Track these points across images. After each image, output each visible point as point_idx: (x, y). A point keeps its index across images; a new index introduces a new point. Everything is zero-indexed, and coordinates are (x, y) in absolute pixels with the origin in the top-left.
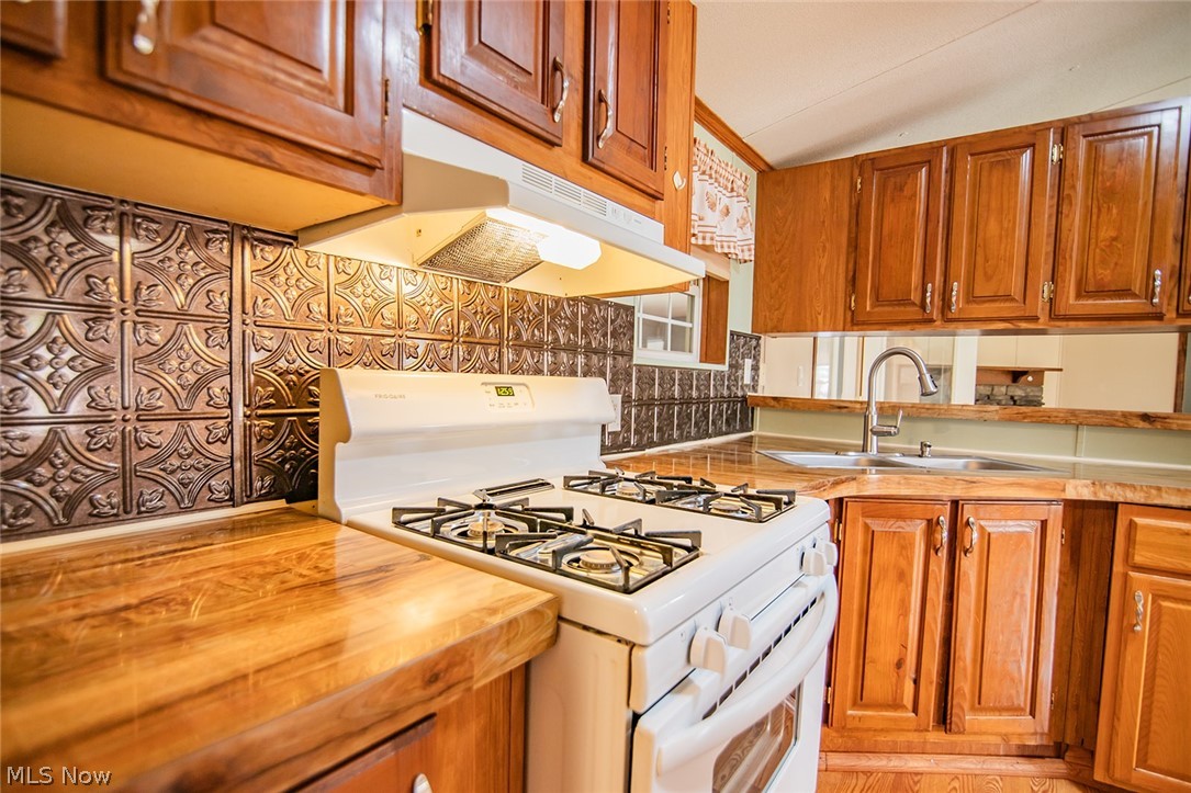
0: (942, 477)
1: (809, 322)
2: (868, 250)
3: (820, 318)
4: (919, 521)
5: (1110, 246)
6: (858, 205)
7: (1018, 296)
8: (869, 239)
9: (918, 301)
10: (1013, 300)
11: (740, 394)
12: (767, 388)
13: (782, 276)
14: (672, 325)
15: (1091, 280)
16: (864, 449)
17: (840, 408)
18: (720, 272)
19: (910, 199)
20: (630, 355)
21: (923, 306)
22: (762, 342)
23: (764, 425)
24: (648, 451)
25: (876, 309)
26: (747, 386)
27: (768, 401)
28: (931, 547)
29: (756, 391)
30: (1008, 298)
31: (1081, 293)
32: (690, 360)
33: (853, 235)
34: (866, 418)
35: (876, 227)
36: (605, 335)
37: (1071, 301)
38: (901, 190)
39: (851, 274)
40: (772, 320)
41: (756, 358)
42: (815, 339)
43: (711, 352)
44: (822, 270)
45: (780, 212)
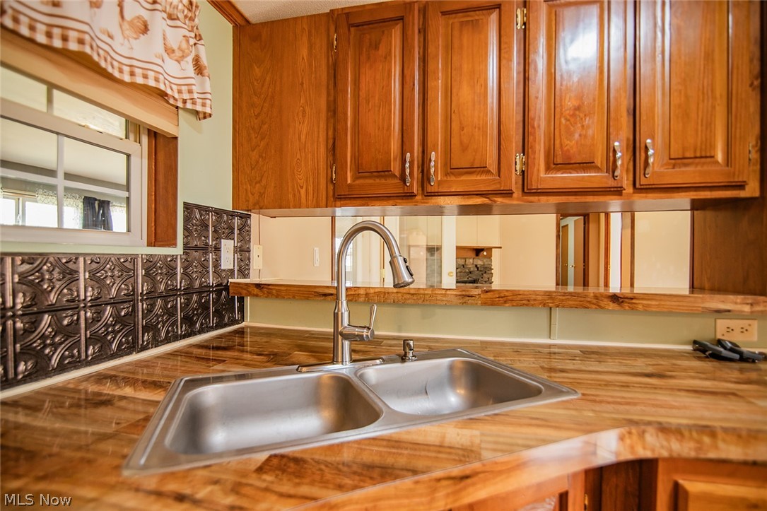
2: (346, 114)
3: (303, 191)
5: (573, 115)
7: (492, 167)
9: (397, 174)
10: (489, 172)
13: (262, 144)
15: (559, 152)
17: (325, 295)
18: (163, 124)
19: (385, 58)
21: (403, 178)
22: (251, 221)
25: (358, 182)
26: (226, 271)
30: (483, 169)
31: (552, 165)
33: (332, 98)
35: (355, 90)
37: (542, 174)
38: (377, 48)
39: (331, 142)
40: (253, 195)
41: (243, 239)
43: (159, 233)
44: (303, 138)
45: (257, 71)
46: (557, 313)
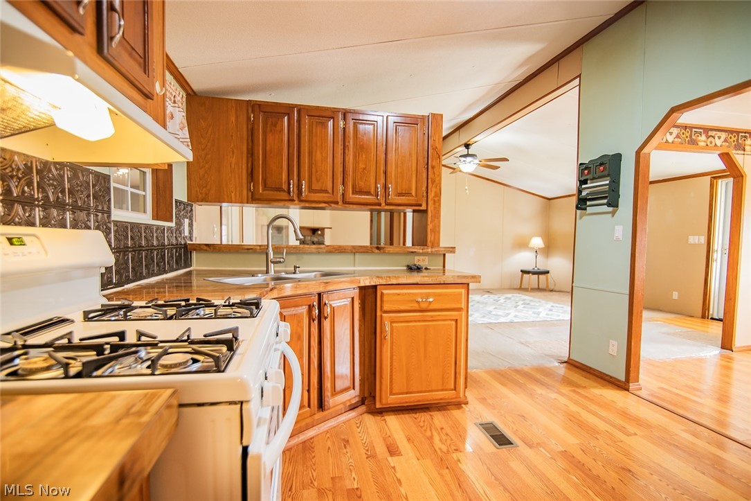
0: (314, 282)
1: (226, 197)
2: (259, 157)
3: (233, 194)
4: (304, 307)
5: (363, 171)
6: (252, 130)
7: (330, 191)
8: (259, 151)
9: (286, 190)
10: (328, 193)
11: (183, 243)
12: (200, 237)
13: (207, 166)
14: (131, 192)
15: (357, 187)
16: (267, 272)
17: (248, 249)
19: (280, 132)
20: (109, 213)
21: (289, 192)
22: (193, 208)
23: (198, 263)
24: (126, 287)
25: (265, 192)
26: (186, 237)
27: (202, 247)
28: (311, 319)
29: (192, 241)
30: (326, 191)
31: (355, 192)
32: (145, 218)
33: (250, 147)
34: (267, 254)
35: (263, 145)
36: (88, 196)
37: (351, 195)
38: (275, 126)
39: (250, 170)
40: (201, 194)
41: (191, 219)
42: (221, 207)
43: (160, 213)
44: (233, 166)
45: (203, 124)
46: (357, 256)
